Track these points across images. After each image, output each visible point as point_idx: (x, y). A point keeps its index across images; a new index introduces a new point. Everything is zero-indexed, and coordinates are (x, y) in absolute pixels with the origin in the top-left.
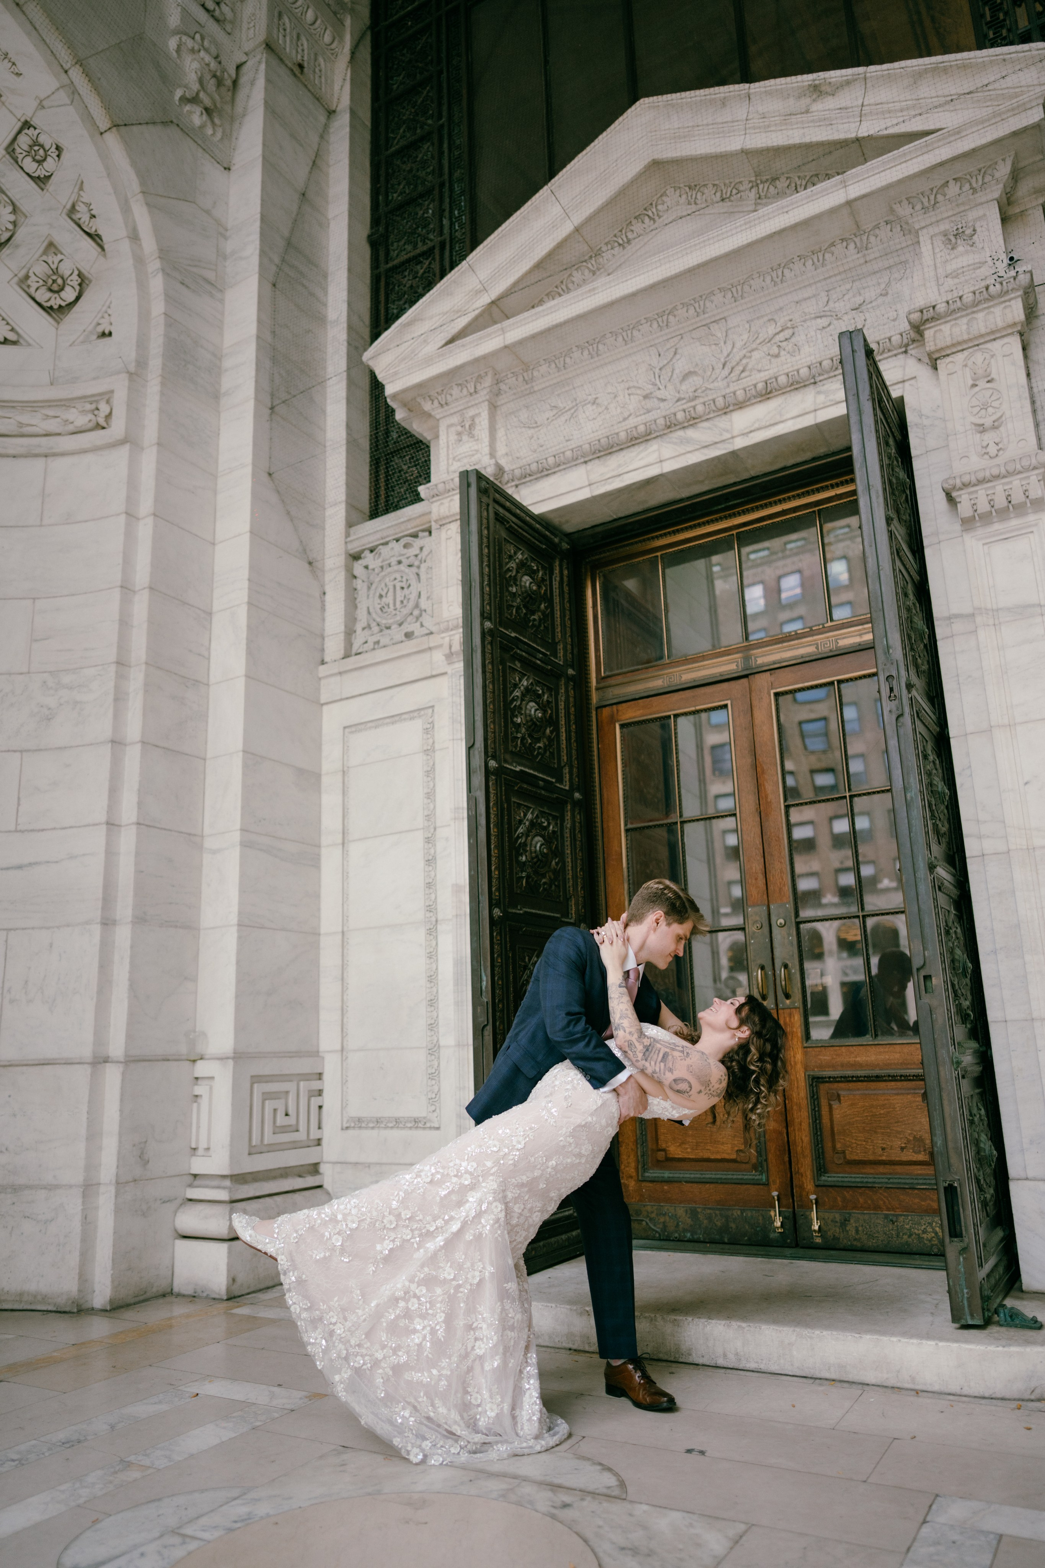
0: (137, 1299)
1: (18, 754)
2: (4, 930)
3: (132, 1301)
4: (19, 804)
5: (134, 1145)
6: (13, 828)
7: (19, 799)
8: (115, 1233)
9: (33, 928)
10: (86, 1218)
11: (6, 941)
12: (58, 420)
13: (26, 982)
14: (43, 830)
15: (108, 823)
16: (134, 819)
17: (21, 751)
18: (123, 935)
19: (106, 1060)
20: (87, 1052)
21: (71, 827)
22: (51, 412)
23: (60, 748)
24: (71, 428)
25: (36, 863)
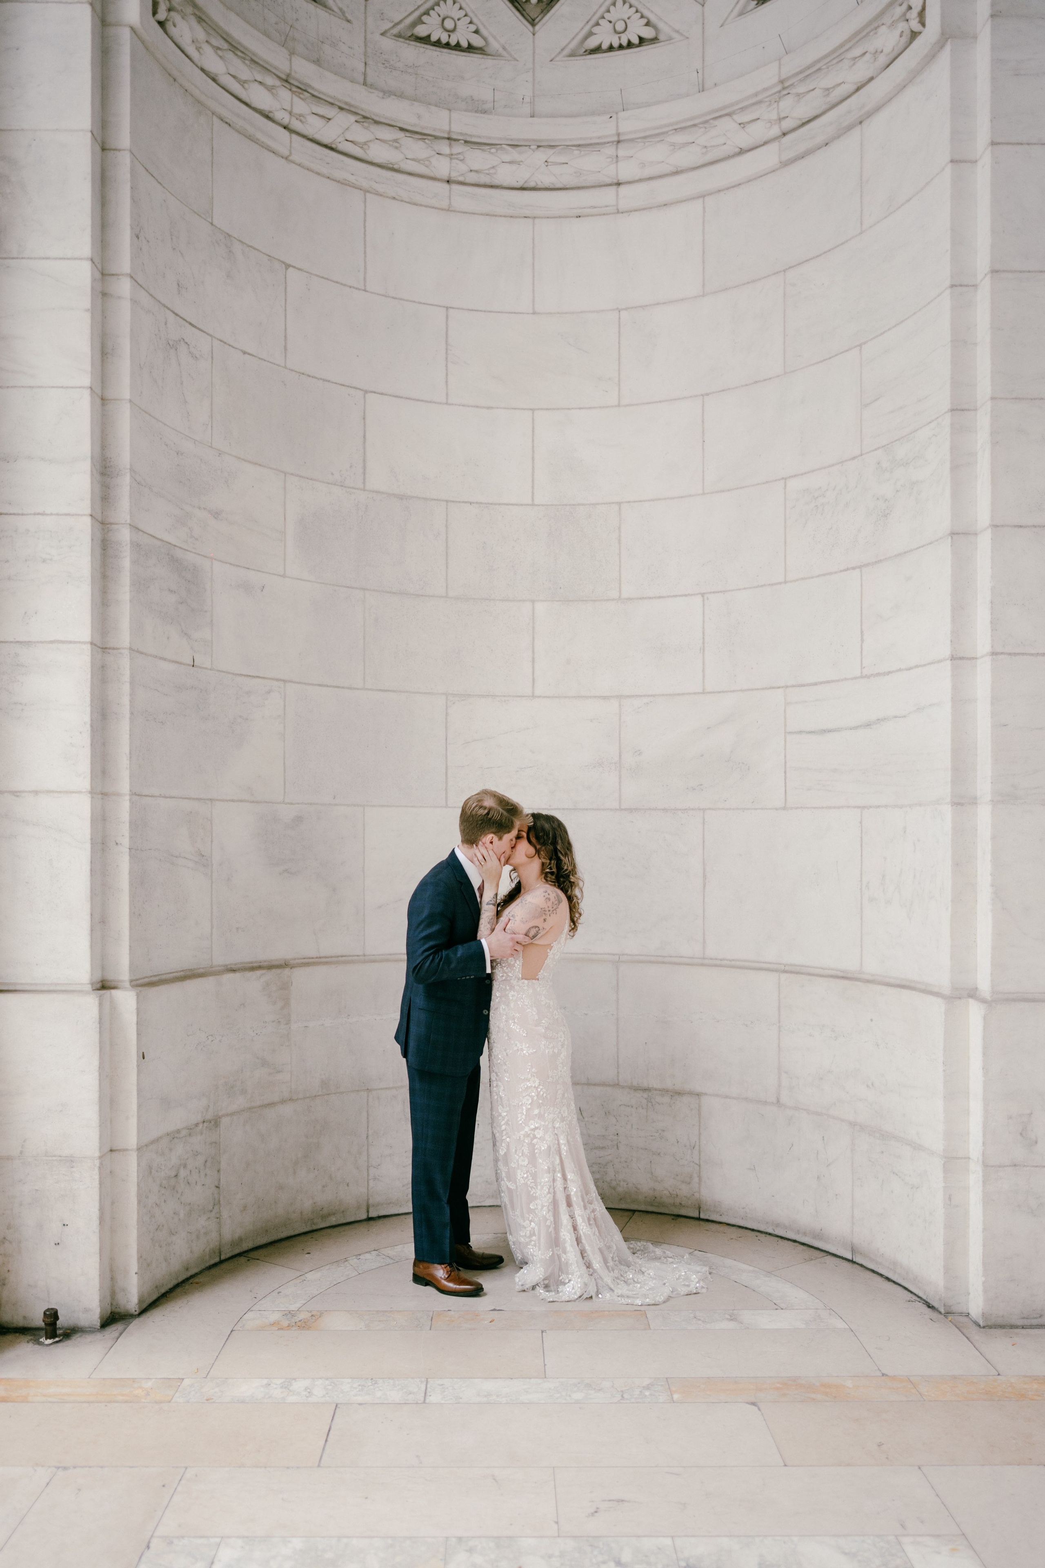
0: (1027, 1322)
1: (858, 570)
2: (858, 807)
3: (1020, 1322)
4: (862, 641)
5: (1010, 1118)
6: (858, 673)
7: (862, 632)
8: (984, 1230)
9: (886, 806)
10: (950, 1199)
11: (861, 823)
12: (868, 56)
13: (884, 876)
14: (889, 673)
15: (953, 658)
16: (988, 648)
17: (860, 567)
18: (984, 816)
19: (973, 994)
20: (943, 980)
21: (917, 666)
22: (857, 52)
23: (900, 555)
24: (882, 60)
25: (884, 719)
